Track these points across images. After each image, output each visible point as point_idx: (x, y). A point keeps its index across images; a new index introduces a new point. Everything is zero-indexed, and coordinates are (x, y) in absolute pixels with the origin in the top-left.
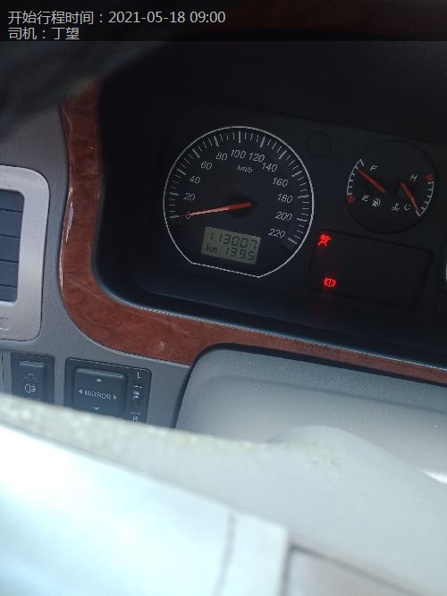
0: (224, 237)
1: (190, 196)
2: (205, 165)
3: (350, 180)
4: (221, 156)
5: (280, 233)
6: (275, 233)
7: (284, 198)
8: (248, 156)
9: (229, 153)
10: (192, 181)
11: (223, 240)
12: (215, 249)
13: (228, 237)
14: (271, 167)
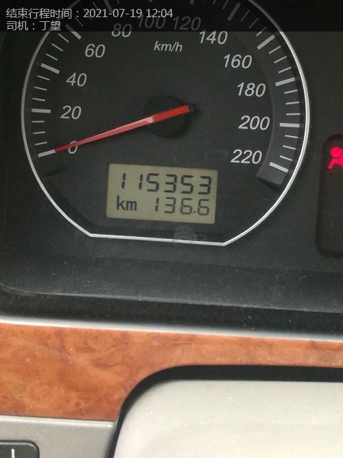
0: (147, 179)
1: (72, 112)
2: (94, 51)
5: (253, 157)
6: (243, 156)
7: (251, 90)
10: (73, 82)
12: (132, 205)
14: (216, 37)
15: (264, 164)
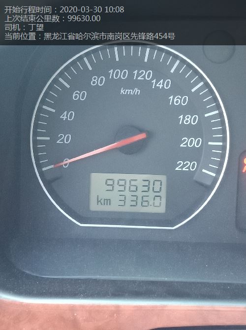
1: (65, 139)
2: (77, 96)
4: (97, 81)
5: (190, 166)
8: (131, 75)
9: (108, 75)
10: (65, 118)
12: (108, 201)
13: (122, 183)
14: (163, 84)
15: (198, 171)
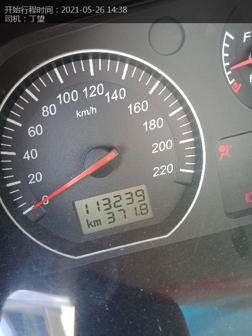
0: (102, 203)
1: (35, 178)
2: (33, 131)
3: (225, 64)
4: (47, 111)
5: (167, 169)
6: (161, 171)
7: (153, 125)
8: (81, 94)
9: (56, 102)
10: (28, 157)
11: (102, 207)
12: (98, 222)
13: (107, 202)
14: (118, 95)
